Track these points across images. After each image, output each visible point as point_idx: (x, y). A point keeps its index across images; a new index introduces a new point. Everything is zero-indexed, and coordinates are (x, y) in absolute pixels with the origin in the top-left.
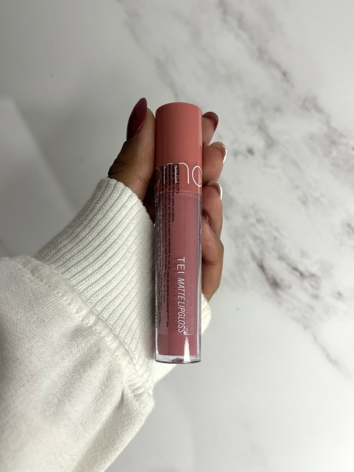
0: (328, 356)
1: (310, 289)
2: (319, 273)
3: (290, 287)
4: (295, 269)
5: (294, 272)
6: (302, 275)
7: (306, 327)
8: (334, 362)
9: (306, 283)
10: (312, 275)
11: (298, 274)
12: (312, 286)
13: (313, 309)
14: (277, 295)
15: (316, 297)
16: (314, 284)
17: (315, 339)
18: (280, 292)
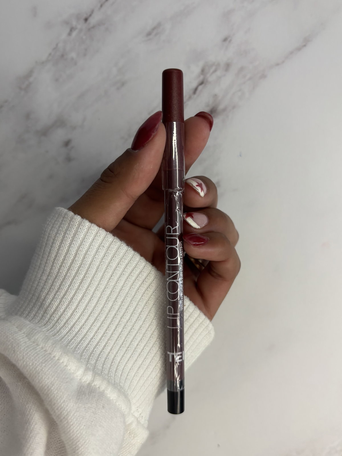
0: (299, 49)
1: (218, 73)
2: (201, 64)
3: (215, 96)
4: (196, 90)
5: (198, 92)
6: (202, 83)
7: (263, 76)
8: (306, 42)
9: (211, 78)
10: (203, 71)
11: (200, 88)
12: (215, 71)
13: (242, 69)
14: (224, 110)
15: (228, 66)
16: (213, 68)
17: (278, 64)
18: (221, 107)
